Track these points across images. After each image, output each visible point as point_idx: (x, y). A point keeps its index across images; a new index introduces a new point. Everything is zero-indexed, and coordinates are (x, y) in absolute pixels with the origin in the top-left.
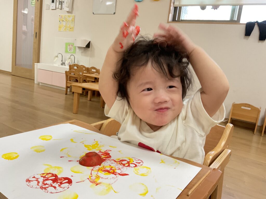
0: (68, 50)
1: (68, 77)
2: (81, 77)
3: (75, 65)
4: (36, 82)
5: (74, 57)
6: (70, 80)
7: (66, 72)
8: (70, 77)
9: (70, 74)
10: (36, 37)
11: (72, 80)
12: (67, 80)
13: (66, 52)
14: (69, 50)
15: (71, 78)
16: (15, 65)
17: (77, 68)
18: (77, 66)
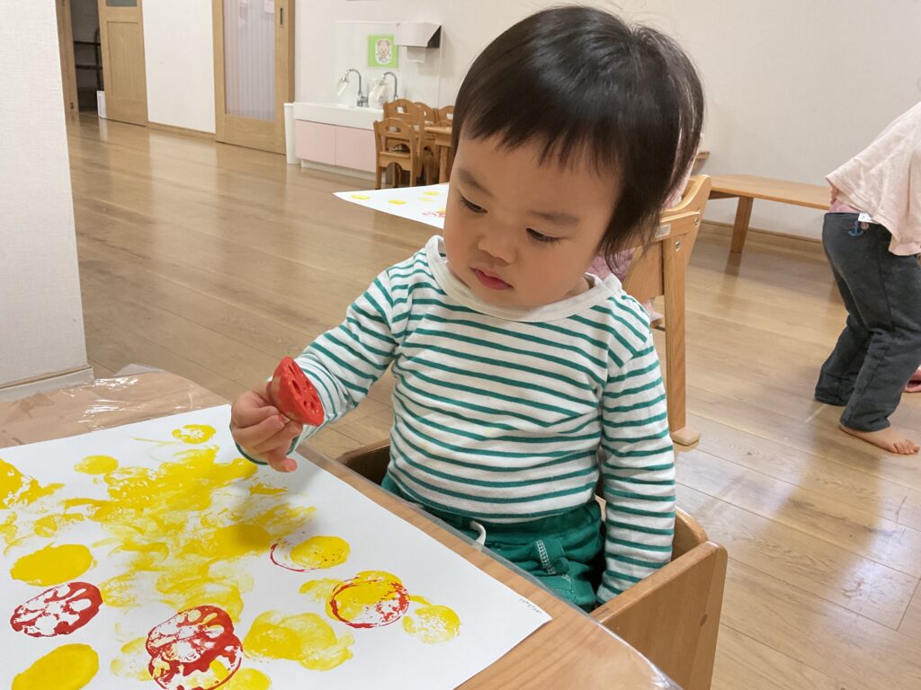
0: (377, 58)
1: (383, 139)
2: (417, 139)
3: (398, 103)
4: (289, 159)
5: (393, 79)
6: (387, 150)
7: (376, 124)
8: (387, 138)
9: (387, 128)
10: (281, 22)
11: (391, 149)
12: (379, 148)
13: (371, 63)
14: (380, 59)
15: (389, 141)
16: (226, 112)
17: (405, 110)
18: (406, 104)
